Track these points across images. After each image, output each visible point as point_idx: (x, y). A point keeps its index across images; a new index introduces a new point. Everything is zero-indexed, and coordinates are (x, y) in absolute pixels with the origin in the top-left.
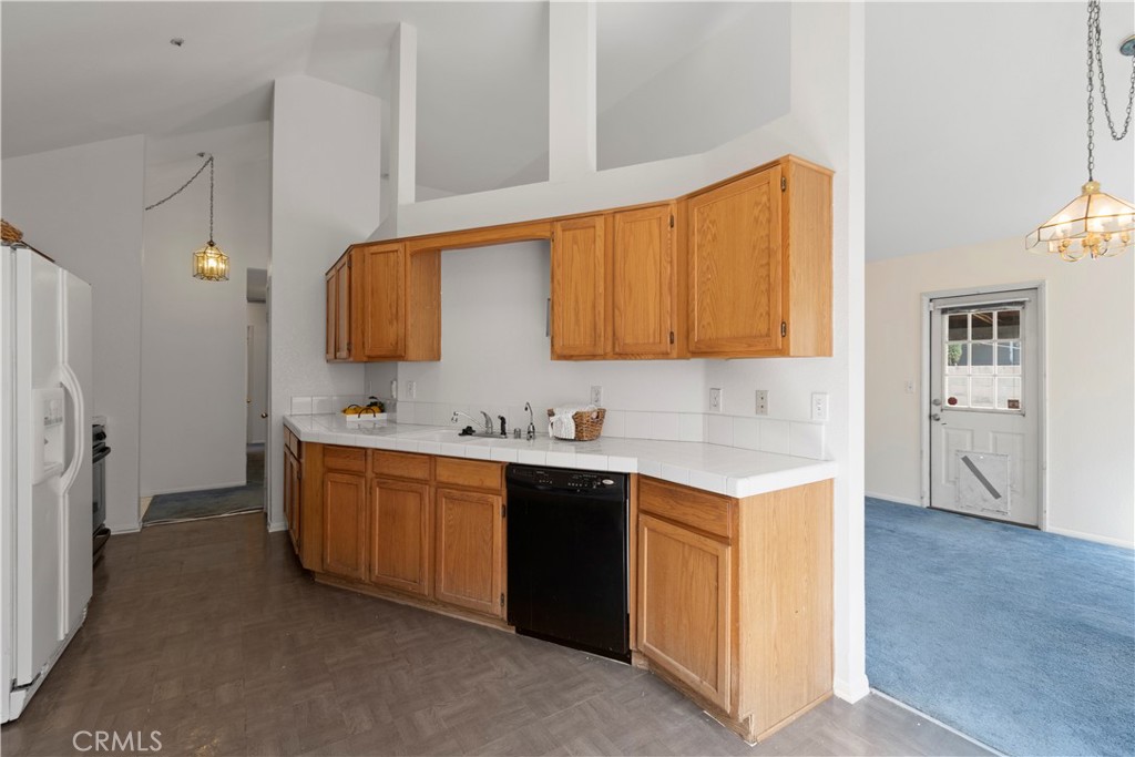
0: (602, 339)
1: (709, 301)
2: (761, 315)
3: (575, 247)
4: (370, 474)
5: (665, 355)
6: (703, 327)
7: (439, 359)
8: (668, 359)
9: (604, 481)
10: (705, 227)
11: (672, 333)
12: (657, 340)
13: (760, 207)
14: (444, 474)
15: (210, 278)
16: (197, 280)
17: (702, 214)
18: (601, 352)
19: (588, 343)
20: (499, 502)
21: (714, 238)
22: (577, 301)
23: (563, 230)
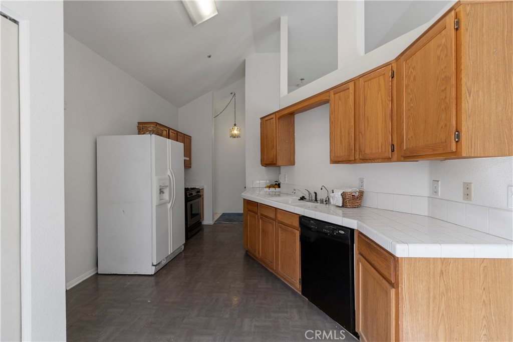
0: (353, 152)
1: (411, 121)
2: (442, 128)
3: (340, 102)
4: (259, 214)
5: (389, 159)
6: (409, 139)
7: (294, 164)
8: (391, 161)
9: (340, 231)
10: (410, 72)
11: (393, 145)
12: (383, 150)
13: (441, 48)
14: (280, 217)
15: (235, 137)
16: (232, 138)
17: (408, 64)
18: (352, 158)
19: (346, 154)
20: (298, 233)
21: (415, 79)
22: (341, 132)
23: (334, 94)
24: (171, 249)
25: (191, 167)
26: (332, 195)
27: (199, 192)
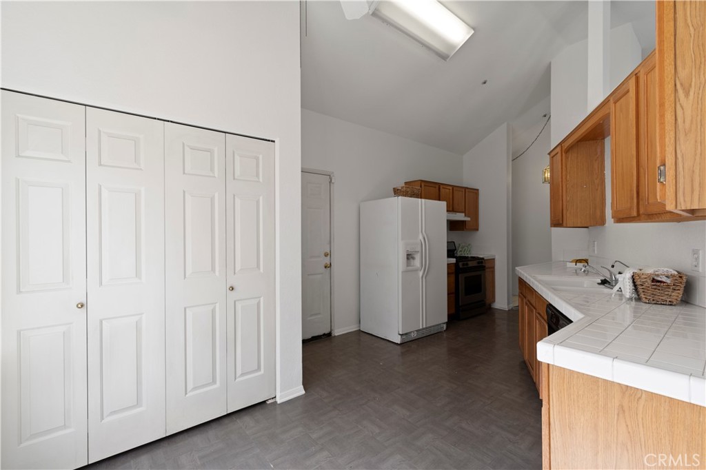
0: (635, 201)
7: (604, 223)
18: (634, 213)
23: (614, 103)
24: (421, 323)
25: (477, 230)
26: (618, 276)
27: (482, 262)
